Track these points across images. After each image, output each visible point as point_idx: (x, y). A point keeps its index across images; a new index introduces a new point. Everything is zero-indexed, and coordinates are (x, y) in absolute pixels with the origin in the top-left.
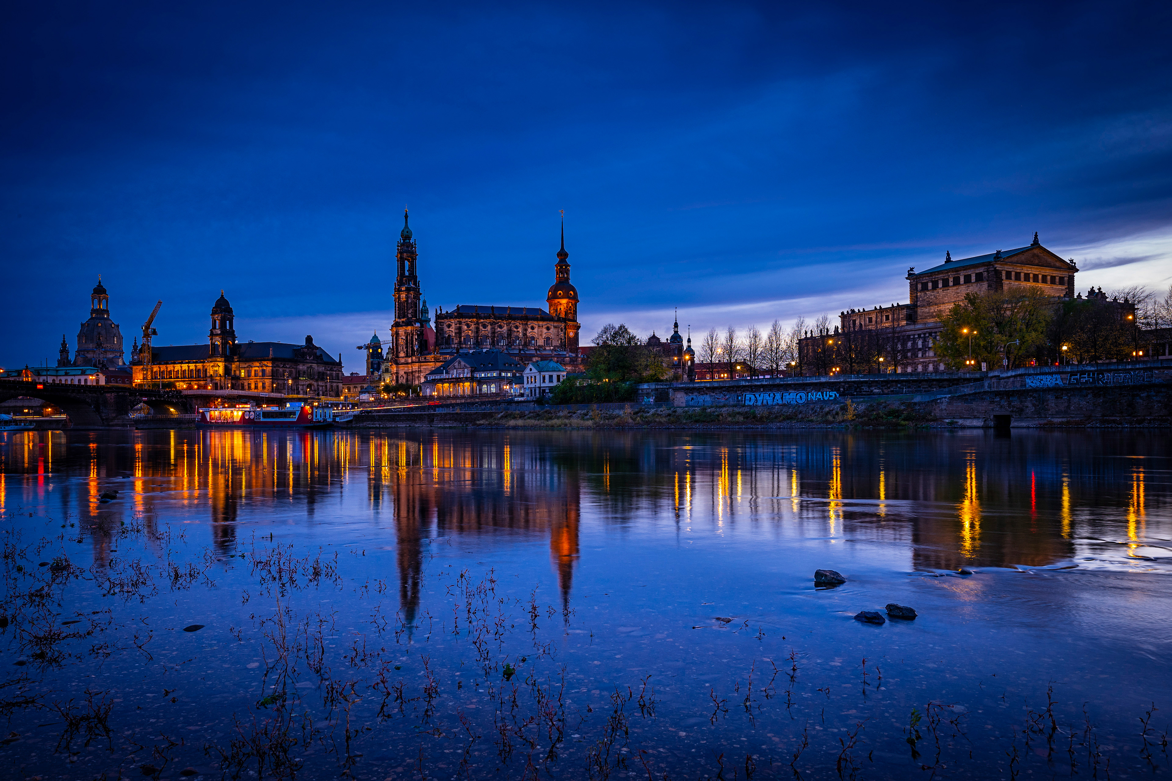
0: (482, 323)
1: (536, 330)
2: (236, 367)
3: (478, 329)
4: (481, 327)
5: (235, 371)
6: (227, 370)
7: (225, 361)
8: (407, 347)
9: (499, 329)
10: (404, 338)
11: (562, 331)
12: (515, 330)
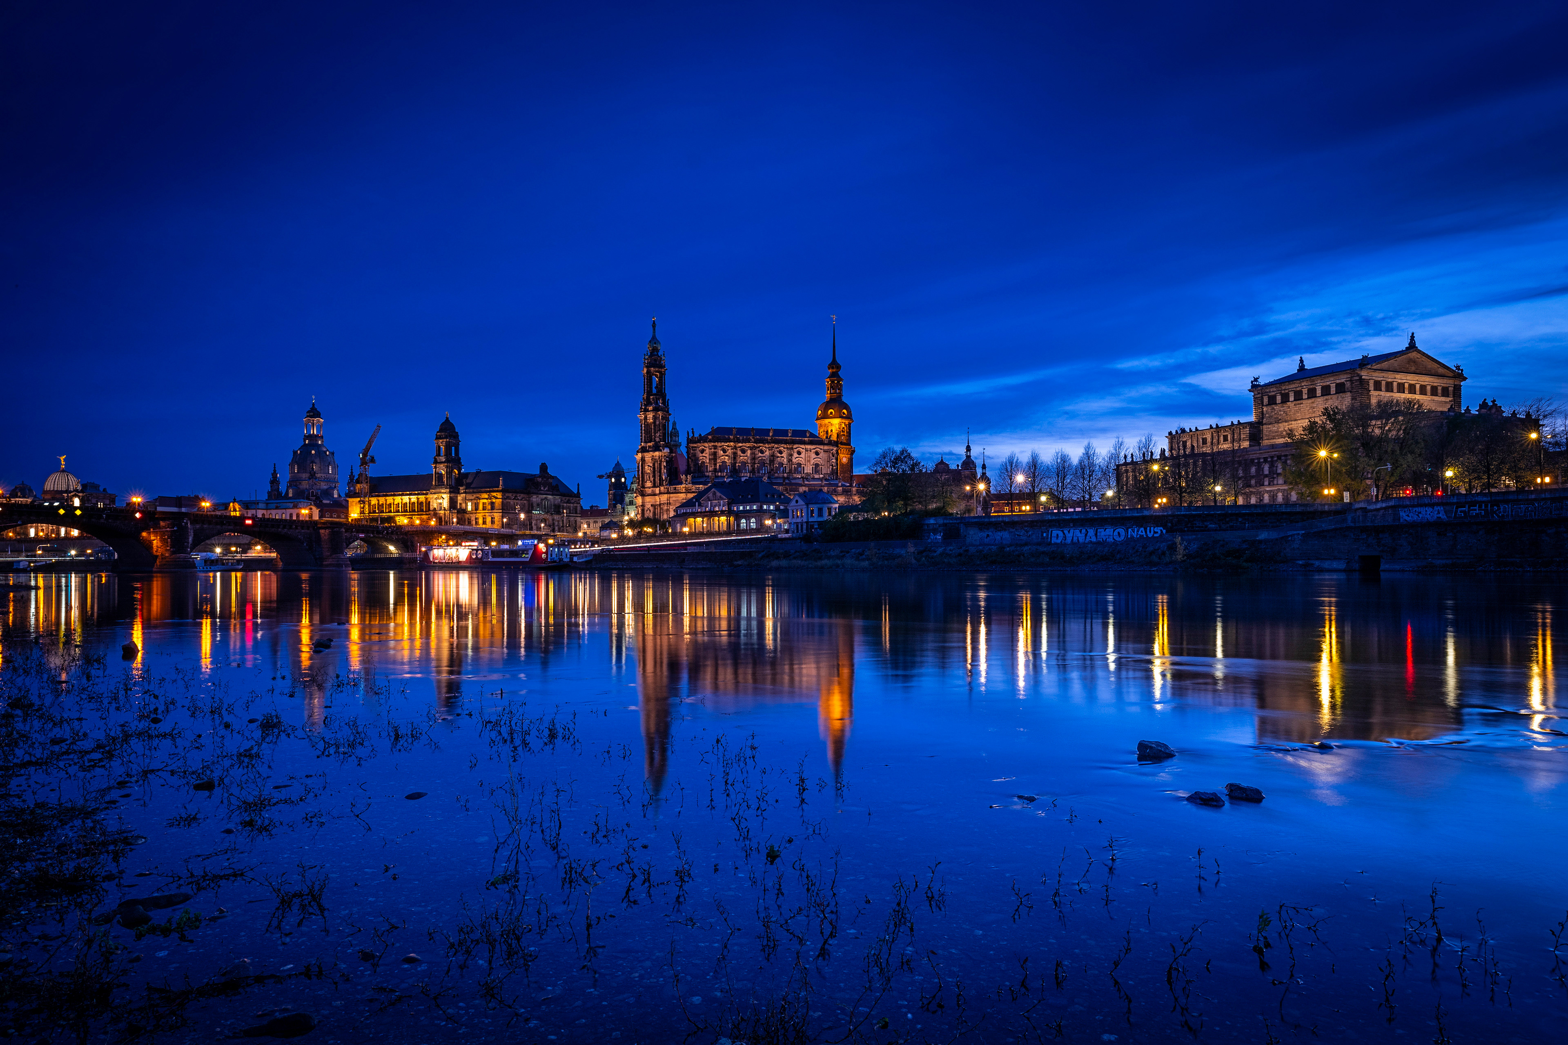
0: (740, 447)
1: (803, 455)
2: (462, 500)
3: (735, 454)
4: (739, 453)
5: (460, 504)
6: (453, 503)
7: (450, 492)
8: (654, 476)
9: (760, 454)
10: (651, 465)
11: (833, 456)
12: (779, 455)
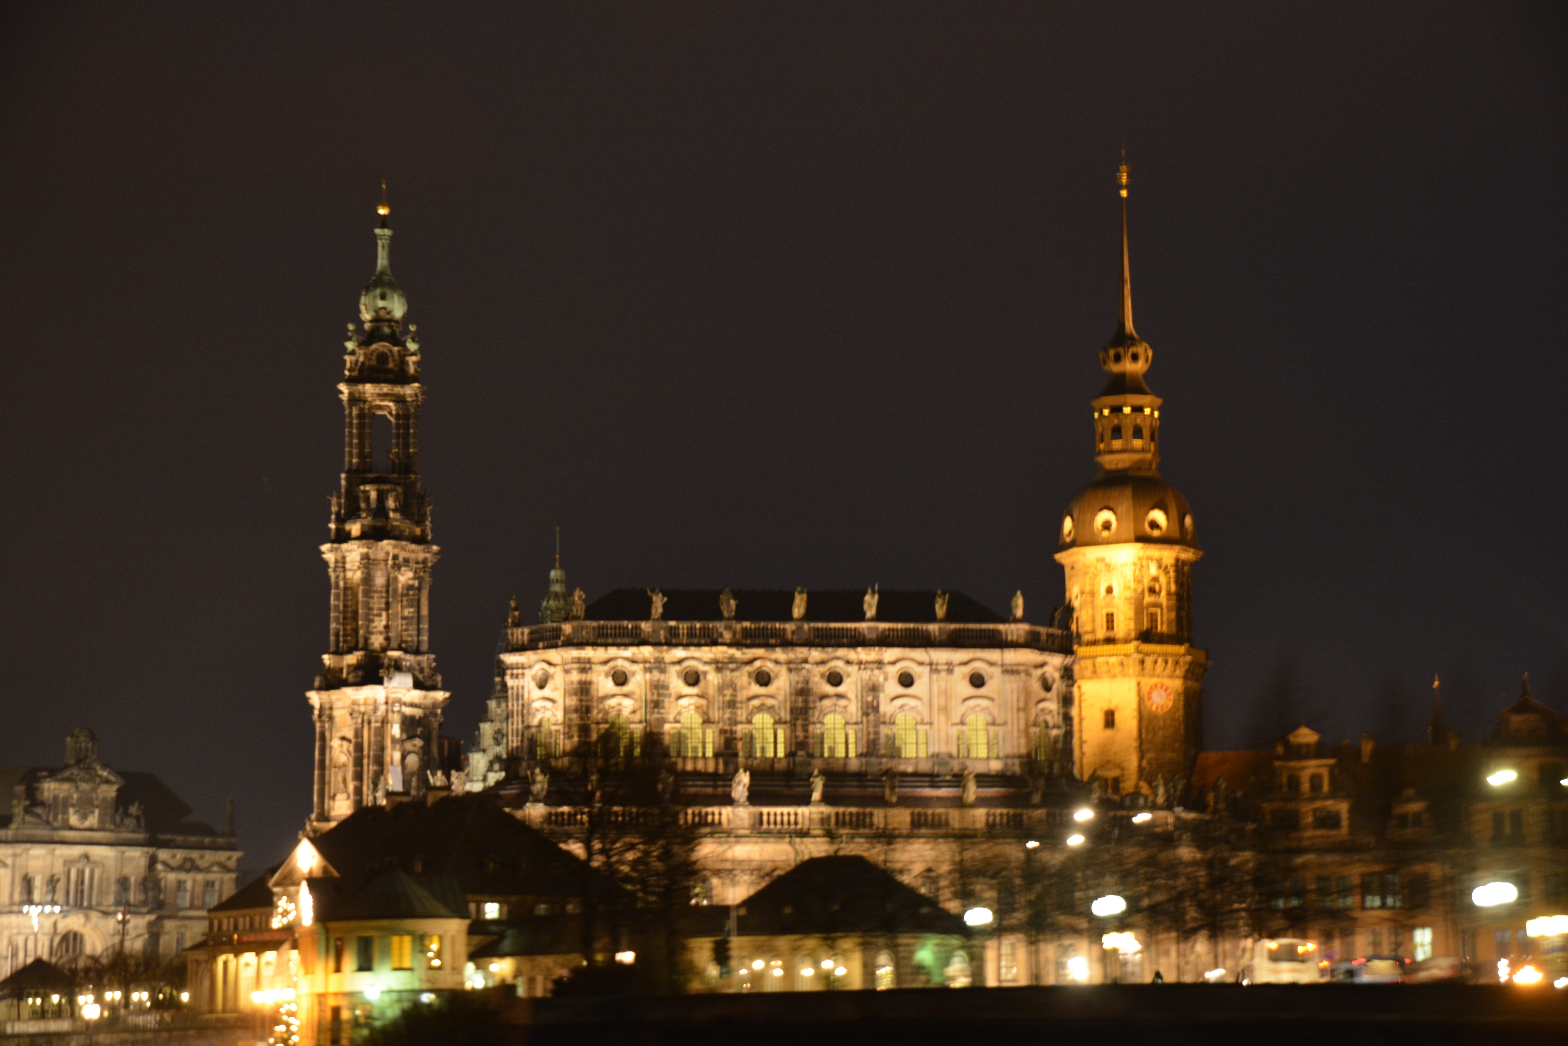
0: (680, 662)
4: (677, 684)
9: (756, 689)
12: (829, 689)
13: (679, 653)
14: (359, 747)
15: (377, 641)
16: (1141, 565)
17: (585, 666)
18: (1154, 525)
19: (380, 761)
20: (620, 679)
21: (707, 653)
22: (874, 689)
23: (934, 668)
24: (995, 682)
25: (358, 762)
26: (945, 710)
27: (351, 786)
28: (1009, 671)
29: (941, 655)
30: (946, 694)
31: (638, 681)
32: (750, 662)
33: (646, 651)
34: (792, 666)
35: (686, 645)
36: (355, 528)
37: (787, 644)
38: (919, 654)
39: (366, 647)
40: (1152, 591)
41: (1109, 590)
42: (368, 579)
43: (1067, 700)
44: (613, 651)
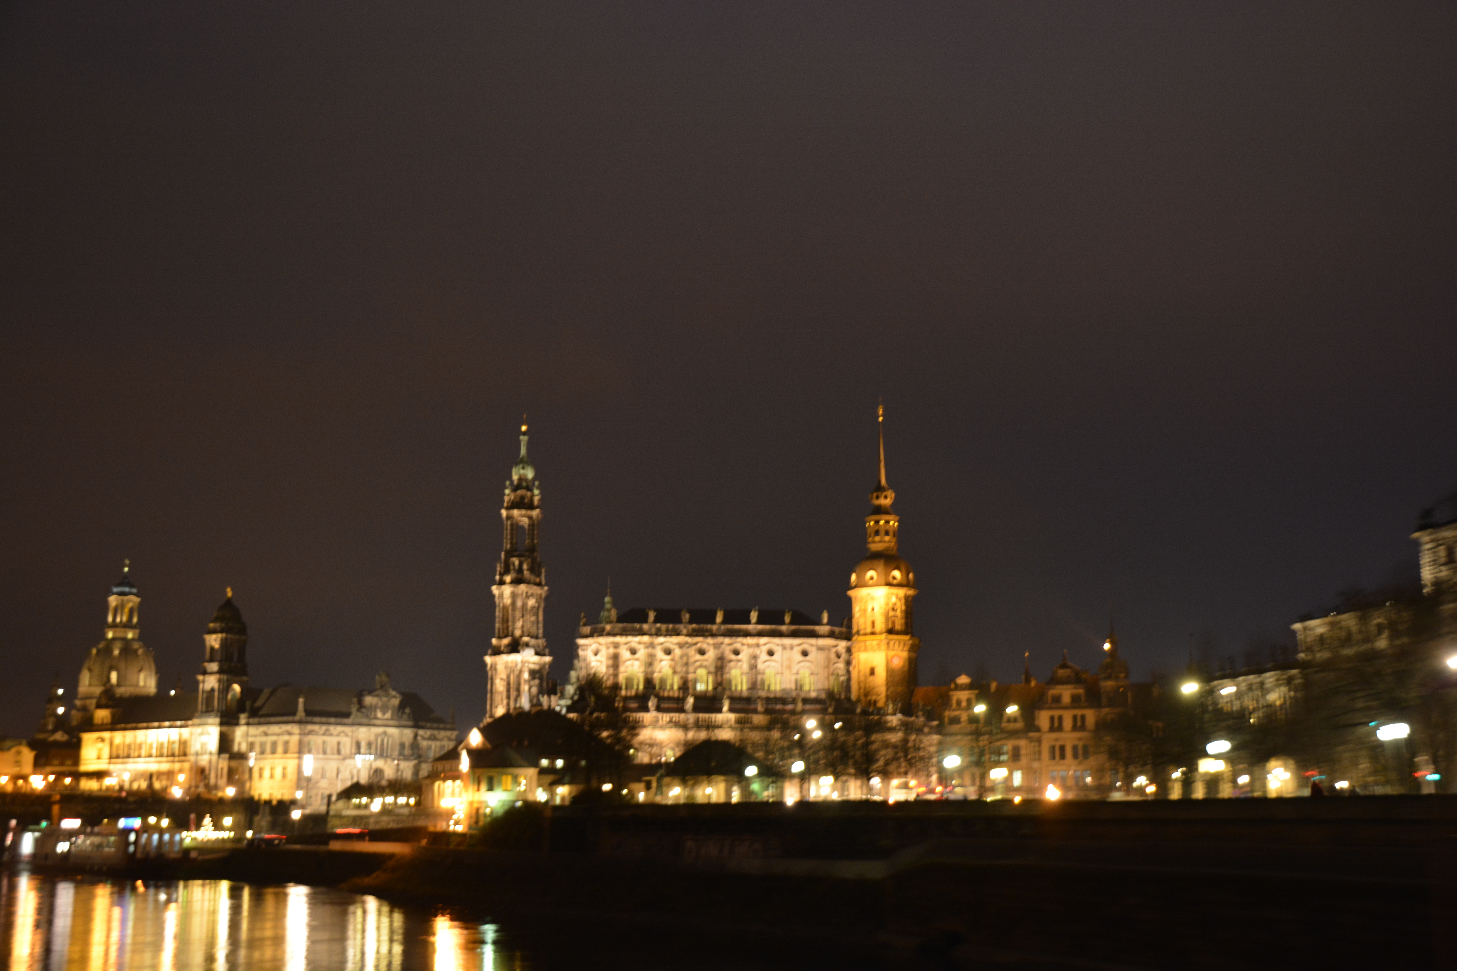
0: (662, 644)
1: (776, 657)
2: (243, 736)
3: (651, 657)
4: (660, 654)
5: (239, 744)
7: (222, 724)
9: (698, 657)
12: (733, 657)
13: (661, 639)
14: (508, 684)
15: (518, 633)
16: (888, 598)
17: (616, 646)
18: (894, 578)
19: (518, 690)
20: (633, 652)
21: (675, 639)
22: (755, 657)
23: (784, 647)
24: (813, 654)
25: (508, 690)
26: (789, 667)
27: (505, 702)
28: (820, 649)
29: (788, 641)
30: (790, 660)
31: (642, 653)
32: (696, 644)
33: (646, 639)
34: (716, 646)
35: (665, 636)
36: (508, 579)
37: (713, 635)
38: (777, 640)
39: (512, 635)
40: (893, 609)
41: (873, 609)
42: (513, 603)
43: (848, 663)
44: (630, 638)
